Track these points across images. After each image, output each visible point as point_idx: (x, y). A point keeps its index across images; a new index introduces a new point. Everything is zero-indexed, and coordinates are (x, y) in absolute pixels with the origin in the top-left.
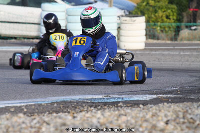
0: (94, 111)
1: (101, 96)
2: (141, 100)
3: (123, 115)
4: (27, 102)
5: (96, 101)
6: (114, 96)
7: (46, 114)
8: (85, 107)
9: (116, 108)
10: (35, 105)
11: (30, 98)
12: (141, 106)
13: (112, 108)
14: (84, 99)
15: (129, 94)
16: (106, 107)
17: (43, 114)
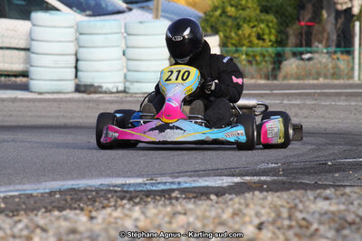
0: (127, 206)
1: (140, 180)
2: (212, 187)
3: (180, 213)
4: (5, 192)
5: (131, 189)
6: (164, 179)
7: (40, 213)
8: (111, 200)
9: (167, 202)
10: (19, 196)
11: (10, 184)
12: (213, 197)
13: (159, 201)
14: (109, 185)
15: (190, 176)
16: (149, 199)
17: (35, 212)
